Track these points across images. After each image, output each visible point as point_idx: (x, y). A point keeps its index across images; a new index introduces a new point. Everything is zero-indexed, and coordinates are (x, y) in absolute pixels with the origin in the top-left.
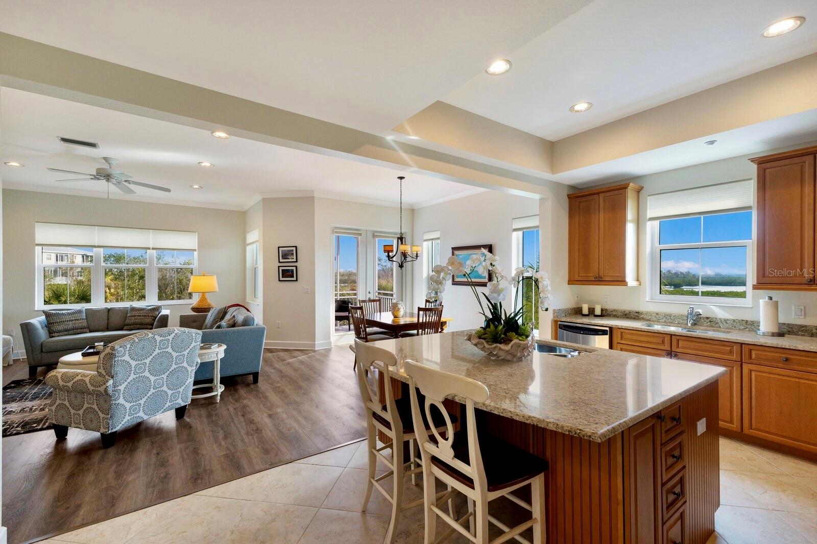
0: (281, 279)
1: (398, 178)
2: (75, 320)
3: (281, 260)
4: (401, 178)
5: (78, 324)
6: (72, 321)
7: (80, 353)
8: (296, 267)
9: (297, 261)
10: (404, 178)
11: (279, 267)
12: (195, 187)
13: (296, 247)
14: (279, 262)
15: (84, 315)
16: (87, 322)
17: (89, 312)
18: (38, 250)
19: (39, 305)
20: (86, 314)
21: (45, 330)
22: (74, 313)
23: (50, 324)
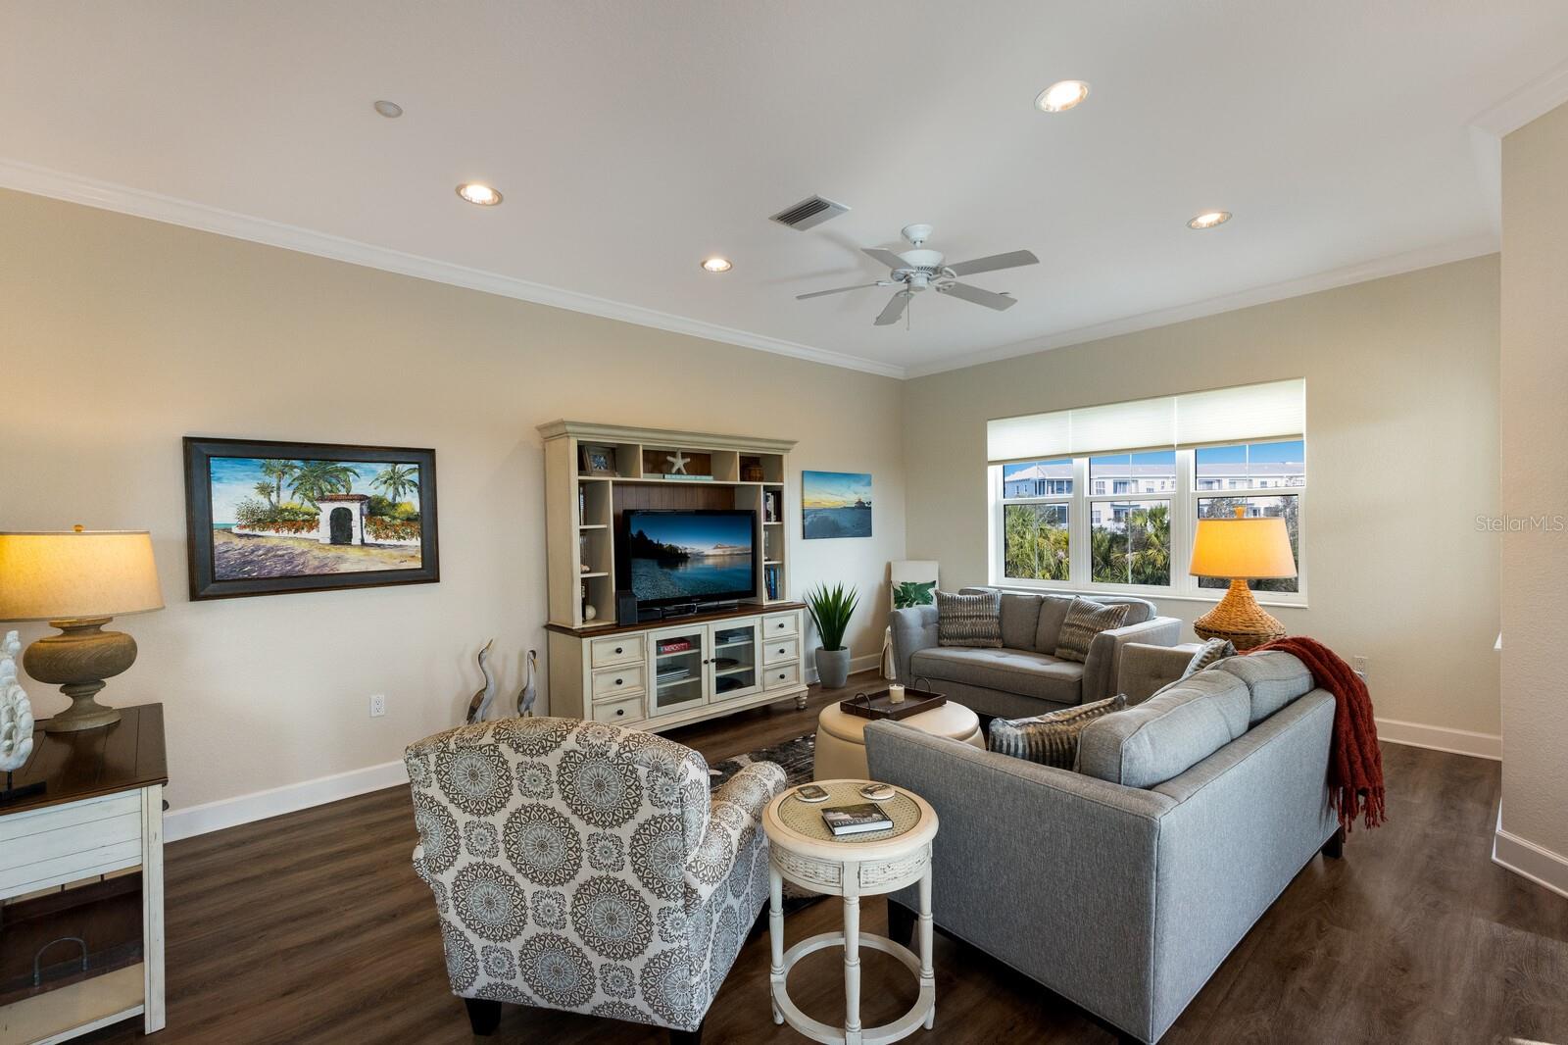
2: (977, 616)
5: (981, 626)
6: (971, 617)
7: (837, 705)
15: (997, 606)
16: (1000, 623)
17: (1009, 602)
18: (994, 474)
19: (996, 579)
20: (1002, 606)
21: (932, 629)
22: (979, 602)
23: (941, 618)
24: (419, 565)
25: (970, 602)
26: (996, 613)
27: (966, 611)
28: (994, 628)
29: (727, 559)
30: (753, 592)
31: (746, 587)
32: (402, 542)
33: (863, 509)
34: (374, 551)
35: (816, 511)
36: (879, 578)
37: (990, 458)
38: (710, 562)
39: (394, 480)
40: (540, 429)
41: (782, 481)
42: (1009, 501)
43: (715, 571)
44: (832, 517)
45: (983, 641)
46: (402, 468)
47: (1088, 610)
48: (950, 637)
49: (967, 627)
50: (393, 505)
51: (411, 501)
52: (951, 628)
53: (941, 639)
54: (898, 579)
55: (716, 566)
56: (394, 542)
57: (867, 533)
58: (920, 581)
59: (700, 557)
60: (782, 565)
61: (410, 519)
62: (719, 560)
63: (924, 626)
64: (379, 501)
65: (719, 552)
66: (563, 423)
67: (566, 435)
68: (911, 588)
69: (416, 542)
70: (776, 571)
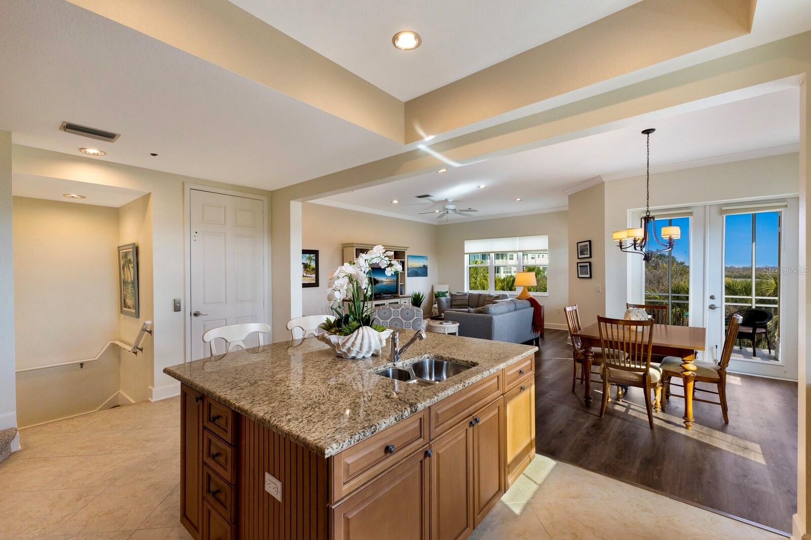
0: (580, 276)
1: (644, 132)
2: (462, 299)
3: (580, 257)
4: (647, 132)
5: (463, 302)
6: (460, 300)
8: (590, 263)
9: (591, 257)
10: (653, 130)
11: (578, 263)
12: (518, 200)
13: (590, 241)
14: (578, 258)
15: (468, 297)
16: (468, 301)
17: (471, 295)
18: (467, 257)
19: (467, 290)
20: (469, 296)
21: (449, 303)
22: (462, 295)
23: (452, 300)
24: (315, 282)
25: (460, 296)
26: (467, 299)
27: (459, 298)
28: (467, 303)
29: (390, 283)
30: (397, 292)
31: (395, 291)
32: (311, 276)
33: (425, 267)
34: (306, 278)
35: (411, 268)
36: (429, 290)
37: (465, 252)
38: (384, 283)
39: (310, 259)
40: (343, 244)
41: (404, 259)
42: (471, 266)
43: (386, 286)
44: (416, 270)
45: (463, 306)
46: (312, 255)
47: (492, 296)
48: (454, 306)
49: (459, 303)
50: (310, 266)
51: (313, 265)
52: (454, 303)
53: (452, 306)
54: (436, 290)
55: (386, 284)
56: (309, 275)
57: (426, 275)
58: (443, 291)
59: (382, 282)
60: (404, 285)
61: (313, 269)
62: (387, 283)
63: (447, 302)
64: (307, 264)
65: (387, 280)
66: (353, 244)
67: (353, 247)
68: (440, 293)
69: (314, 276)
70: (403, 286)
